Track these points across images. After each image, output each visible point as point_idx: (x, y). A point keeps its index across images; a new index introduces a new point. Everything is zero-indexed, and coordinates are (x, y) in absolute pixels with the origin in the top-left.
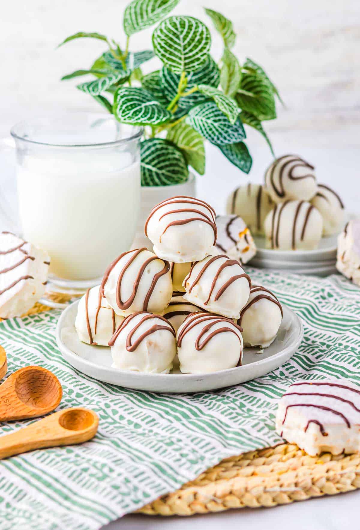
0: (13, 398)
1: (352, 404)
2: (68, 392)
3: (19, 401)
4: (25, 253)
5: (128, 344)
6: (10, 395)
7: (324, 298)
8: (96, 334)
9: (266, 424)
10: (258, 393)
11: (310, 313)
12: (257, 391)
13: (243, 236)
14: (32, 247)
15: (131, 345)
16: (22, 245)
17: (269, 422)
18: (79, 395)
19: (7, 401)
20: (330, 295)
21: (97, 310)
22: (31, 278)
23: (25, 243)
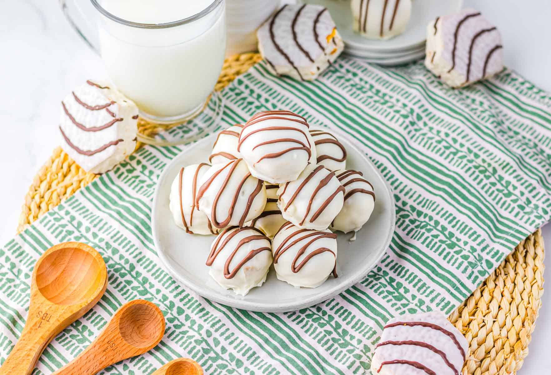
0: (119, 341)
1: (444, 356)
2: (169, 306)
3: (125, 342)
4: (113, 115)
5: (227, 273)
6: (115, 338)
7: (413, 124)
8: (191, 226)
9: (361, 362)
10: (352, 306)
11: (400, 153)
12: (351, 302)
13: (331, 40)
14: (120, 108)
15: (229, 273)
16: (109, 105)
17: (364, 359)
18: (180, 311)
19: (114, 345)
20: (419, 118)
21: (192, 208)
22: (121, 140)
23: (113, 103)
